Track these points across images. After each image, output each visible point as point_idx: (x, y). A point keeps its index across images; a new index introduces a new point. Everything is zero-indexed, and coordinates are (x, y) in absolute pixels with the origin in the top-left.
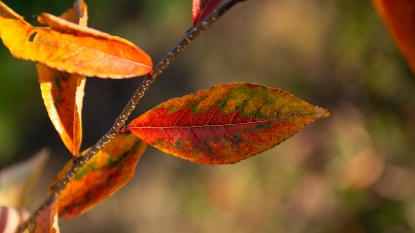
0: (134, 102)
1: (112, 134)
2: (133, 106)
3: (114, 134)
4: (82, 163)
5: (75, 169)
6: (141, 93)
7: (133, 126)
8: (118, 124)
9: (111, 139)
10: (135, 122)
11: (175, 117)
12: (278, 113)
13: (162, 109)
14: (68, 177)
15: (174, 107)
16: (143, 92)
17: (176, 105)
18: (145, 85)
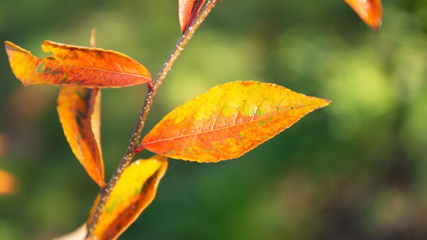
0: (142, 118)
1: (128, 154)
2: (142, 122)
3: (130, 155)
4: (107, 191)
5: (103, 200)
6: (146, 107)
7: (146, 143)
8: (132, 143)
9: (129, 160)
10: (147, 138)
11: (181, 127)
12: (278, 109)
13: (168, 120)
14: (98, 209)
15: (179, 116)
16: (148, 106)
17: (180, 114)
18: (148, 98)
